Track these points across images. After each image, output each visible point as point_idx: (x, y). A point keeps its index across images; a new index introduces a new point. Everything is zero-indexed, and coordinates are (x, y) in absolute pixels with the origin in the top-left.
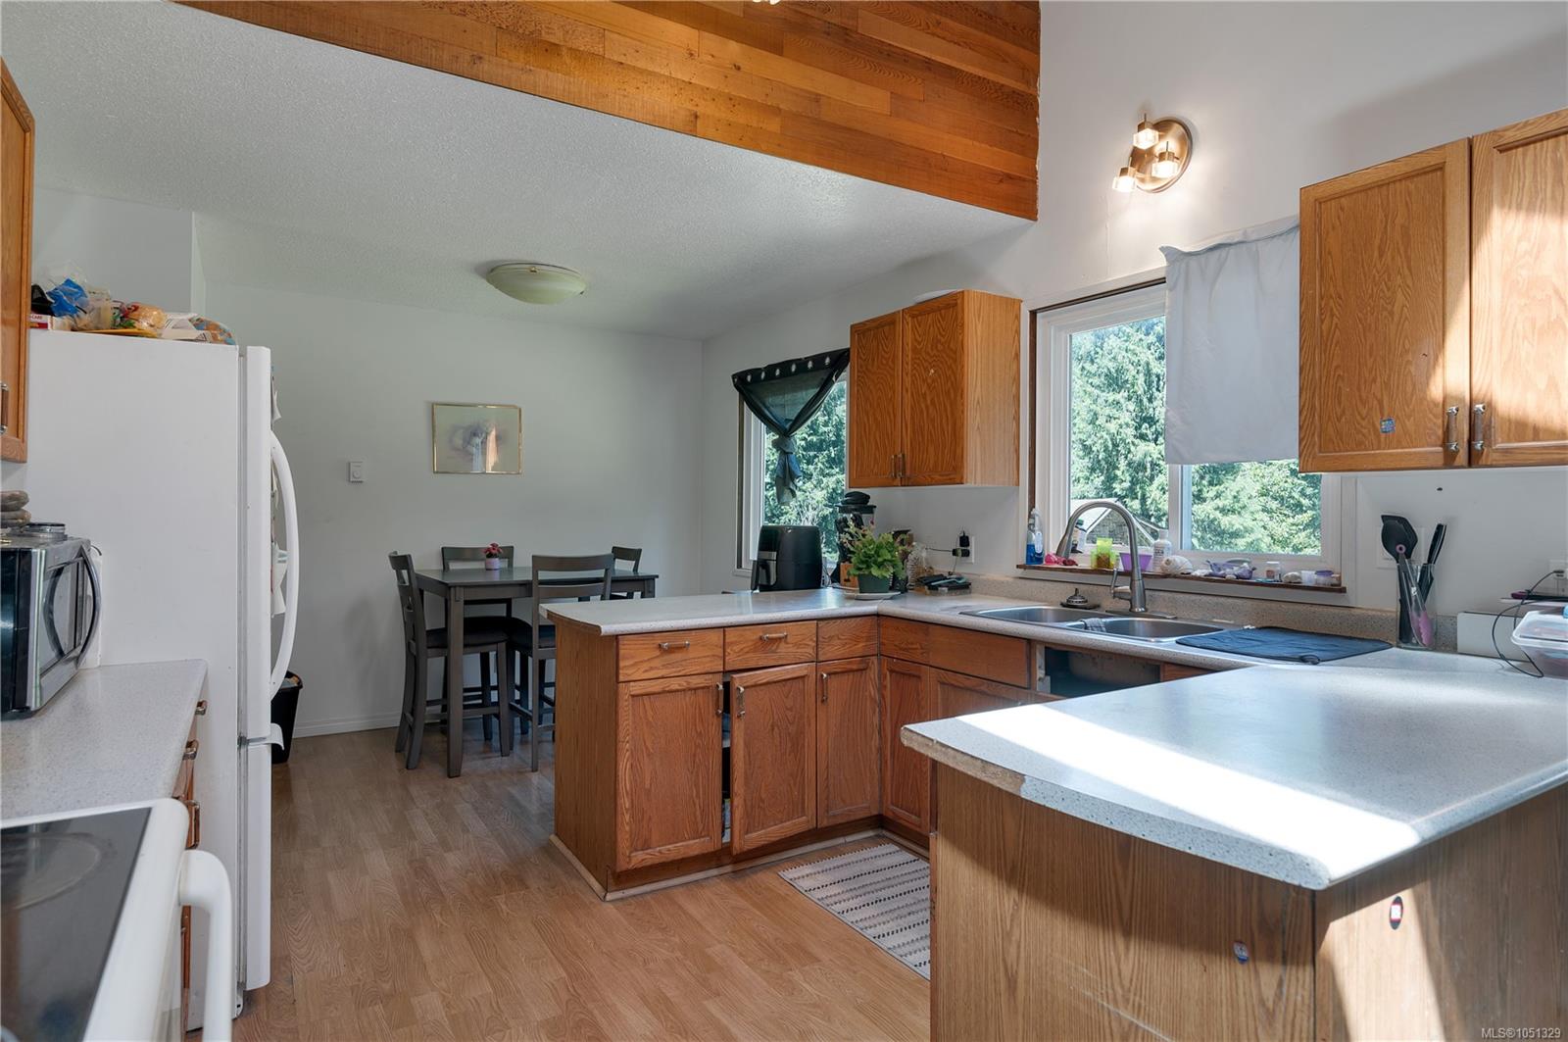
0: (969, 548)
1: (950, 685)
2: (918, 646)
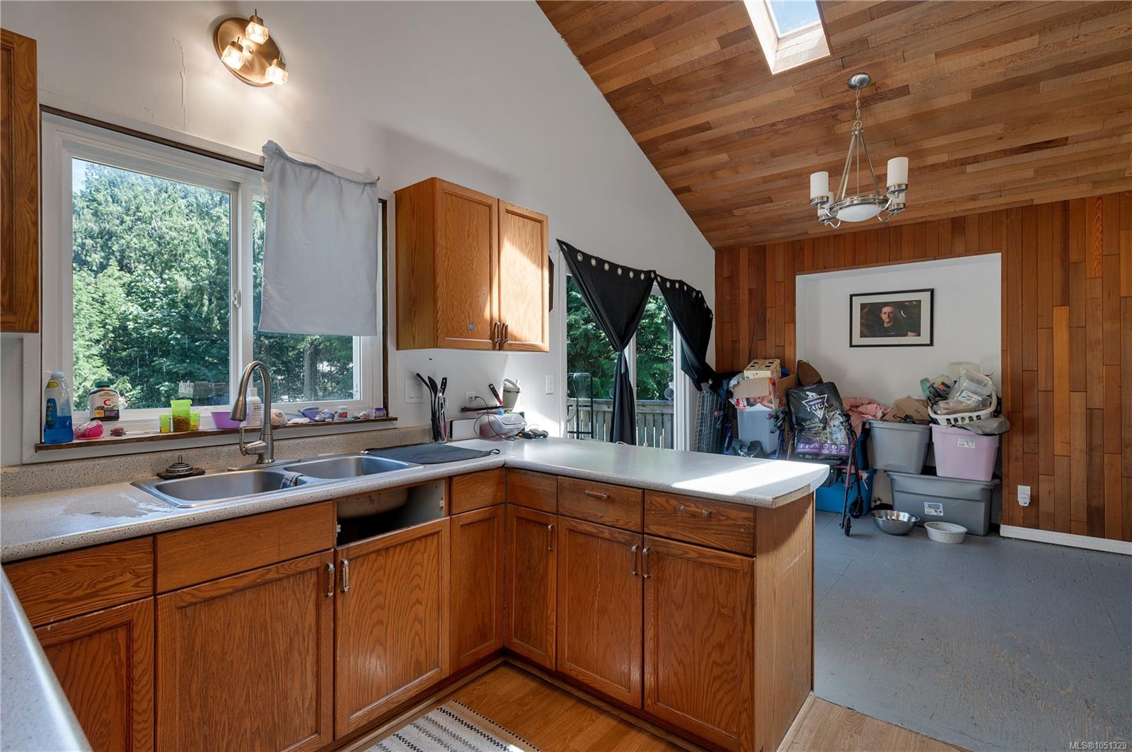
1: (201, 603)
2: (128, 576)
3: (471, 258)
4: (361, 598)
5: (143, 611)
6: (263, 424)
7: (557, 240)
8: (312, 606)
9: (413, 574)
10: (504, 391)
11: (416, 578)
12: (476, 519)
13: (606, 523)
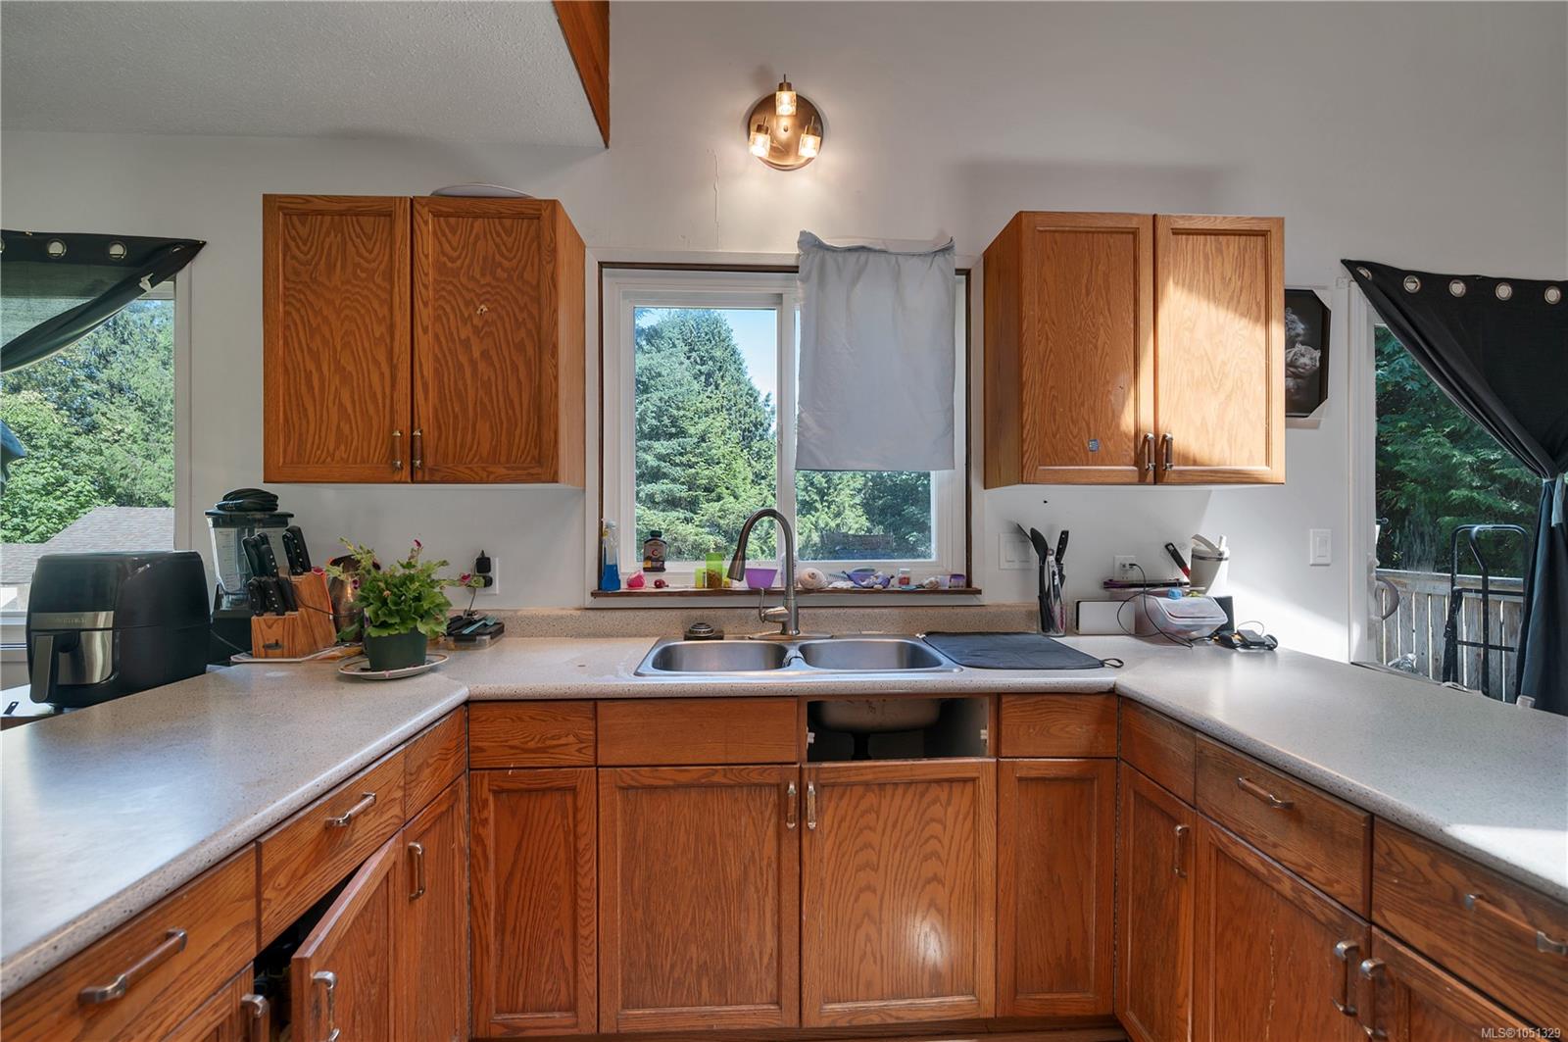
0: (490, 574)
1: (642, 788)
2: (571, 739)
3: (1093, 330)
4: (840, 844)
5: (586, 780)
6: (785, 585)
7: (1343, 261)
8: (771, 831)
9: (926, 834)
10: (1193, 556)
11: (932, 841)
12: (1051, 773)
13: (1285, 863)
